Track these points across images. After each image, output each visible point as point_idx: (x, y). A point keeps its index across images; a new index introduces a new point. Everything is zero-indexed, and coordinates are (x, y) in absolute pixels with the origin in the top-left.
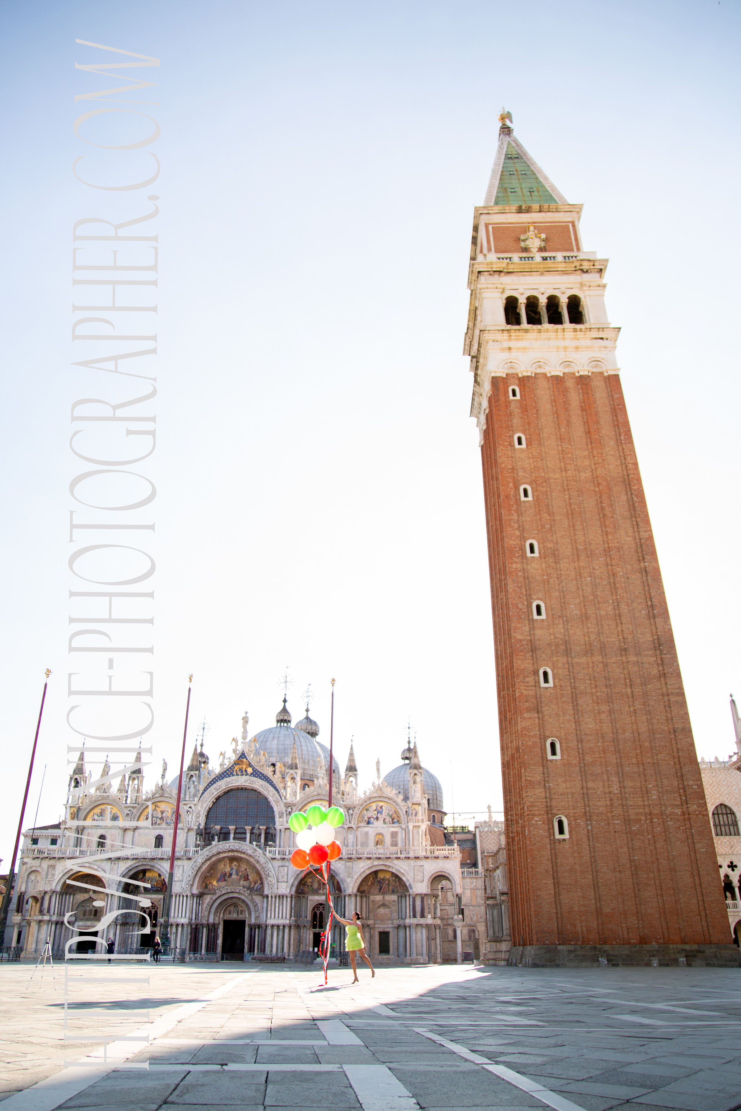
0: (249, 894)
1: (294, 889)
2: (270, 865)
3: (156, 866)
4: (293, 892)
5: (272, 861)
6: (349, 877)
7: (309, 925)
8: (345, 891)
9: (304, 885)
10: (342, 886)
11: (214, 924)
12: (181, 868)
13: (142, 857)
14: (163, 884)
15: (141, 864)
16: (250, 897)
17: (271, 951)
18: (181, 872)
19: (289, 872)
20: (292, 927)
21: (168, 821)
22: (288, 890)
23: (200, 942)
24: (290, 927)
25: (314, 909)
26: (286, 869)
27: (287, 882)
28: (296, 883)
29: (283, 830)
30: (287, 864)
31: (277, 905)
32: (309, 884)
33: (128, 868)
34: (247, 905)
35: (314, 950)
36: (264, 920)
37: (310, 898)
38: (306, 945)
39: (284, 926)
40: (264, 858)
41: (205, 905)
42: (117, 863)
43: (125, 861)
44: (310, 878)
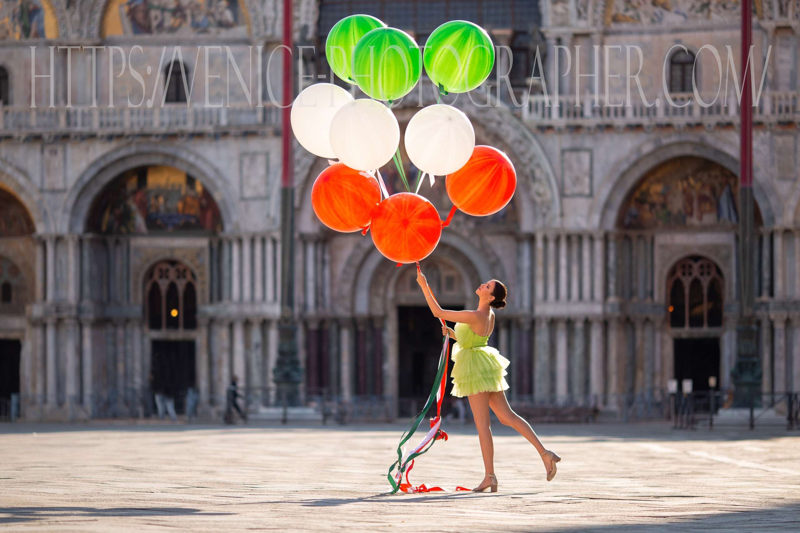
0: (473, 233)
1: (612, 216)
2: (536, 148)
3: (184, 155)
4: (611, 223)
5: (540, 136)
6: (783, 178)
7: (659, 317)
8: (772, 219)
9: (641, 202)
10: (762, 207)
11: (370, 320)
12: (260, 160)
13: (137, 129)
14: (203, 209)
15: (133, 149)
16: (475, 240)
17: (553, 390)
18: (261, 171)
19: (597, 166)
20: (613, 325)
21: (200, 18)
22: (596, 219)
23: (334, 369)
24: (606, 324)
25: (673, 272)
26: (585, 157)
27: (591, 195)
28: (619, 199)
29: (566, 39)
30: (588, 142)
31: (563, 261)
32: (656, 199)
33: (94, 164)
34: (468, 263)
35: (680, 387)
36: (526, 303)
37: (662, 239)
38: (653, 375)
39: (587, 323)
40: (516, 128)
41: (340, 266)
42: (60, 149)
43: (84, 145)
44: (658, 181)
